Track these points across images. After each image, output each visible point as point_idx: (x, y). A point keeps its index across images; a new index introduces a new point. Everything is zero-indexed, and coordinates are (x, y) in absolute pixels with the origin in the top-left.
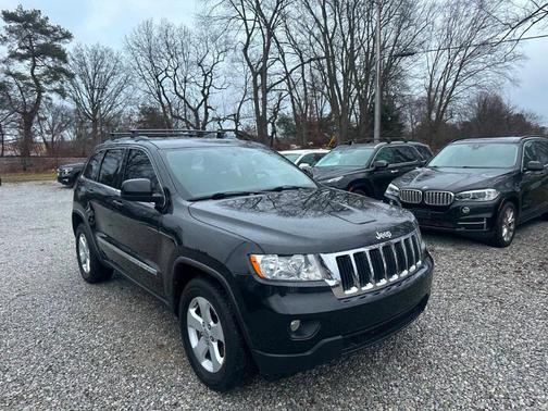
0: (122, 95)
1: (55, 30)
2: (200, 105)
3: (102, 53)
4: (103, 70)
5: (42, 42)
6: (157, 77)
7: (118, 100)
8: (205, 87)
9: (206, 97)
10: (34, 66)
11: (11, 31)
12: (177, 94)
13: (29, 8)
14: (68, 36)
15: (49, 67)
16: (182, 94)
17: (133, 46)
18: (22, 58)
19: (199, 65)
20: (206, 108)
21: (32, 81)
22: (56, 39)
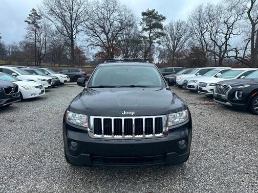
0: (187, 42)
1: (160, 16)
2: (223, 44)
3: (181, 23)
4: (180, 31)
5: (154, 22)
6: (201, 32)
7: (185, 44)
8: (227, 34)
9: (227, 40)
10: (151, 32)
11: (143, 19)
12: (212, 39)
13: (151, 10)
14: (164, 18)
15: (155, 33)
16: (214, 39)
17: (192, 19)
18: (147, 30)
19: (226, 23)
20: (226, 45)
21: (149, 39)
22: (160, 20)
